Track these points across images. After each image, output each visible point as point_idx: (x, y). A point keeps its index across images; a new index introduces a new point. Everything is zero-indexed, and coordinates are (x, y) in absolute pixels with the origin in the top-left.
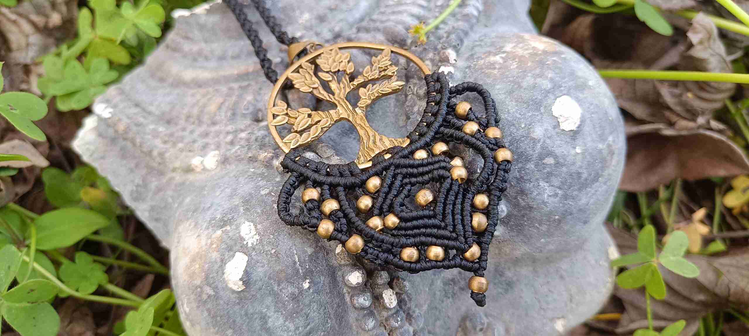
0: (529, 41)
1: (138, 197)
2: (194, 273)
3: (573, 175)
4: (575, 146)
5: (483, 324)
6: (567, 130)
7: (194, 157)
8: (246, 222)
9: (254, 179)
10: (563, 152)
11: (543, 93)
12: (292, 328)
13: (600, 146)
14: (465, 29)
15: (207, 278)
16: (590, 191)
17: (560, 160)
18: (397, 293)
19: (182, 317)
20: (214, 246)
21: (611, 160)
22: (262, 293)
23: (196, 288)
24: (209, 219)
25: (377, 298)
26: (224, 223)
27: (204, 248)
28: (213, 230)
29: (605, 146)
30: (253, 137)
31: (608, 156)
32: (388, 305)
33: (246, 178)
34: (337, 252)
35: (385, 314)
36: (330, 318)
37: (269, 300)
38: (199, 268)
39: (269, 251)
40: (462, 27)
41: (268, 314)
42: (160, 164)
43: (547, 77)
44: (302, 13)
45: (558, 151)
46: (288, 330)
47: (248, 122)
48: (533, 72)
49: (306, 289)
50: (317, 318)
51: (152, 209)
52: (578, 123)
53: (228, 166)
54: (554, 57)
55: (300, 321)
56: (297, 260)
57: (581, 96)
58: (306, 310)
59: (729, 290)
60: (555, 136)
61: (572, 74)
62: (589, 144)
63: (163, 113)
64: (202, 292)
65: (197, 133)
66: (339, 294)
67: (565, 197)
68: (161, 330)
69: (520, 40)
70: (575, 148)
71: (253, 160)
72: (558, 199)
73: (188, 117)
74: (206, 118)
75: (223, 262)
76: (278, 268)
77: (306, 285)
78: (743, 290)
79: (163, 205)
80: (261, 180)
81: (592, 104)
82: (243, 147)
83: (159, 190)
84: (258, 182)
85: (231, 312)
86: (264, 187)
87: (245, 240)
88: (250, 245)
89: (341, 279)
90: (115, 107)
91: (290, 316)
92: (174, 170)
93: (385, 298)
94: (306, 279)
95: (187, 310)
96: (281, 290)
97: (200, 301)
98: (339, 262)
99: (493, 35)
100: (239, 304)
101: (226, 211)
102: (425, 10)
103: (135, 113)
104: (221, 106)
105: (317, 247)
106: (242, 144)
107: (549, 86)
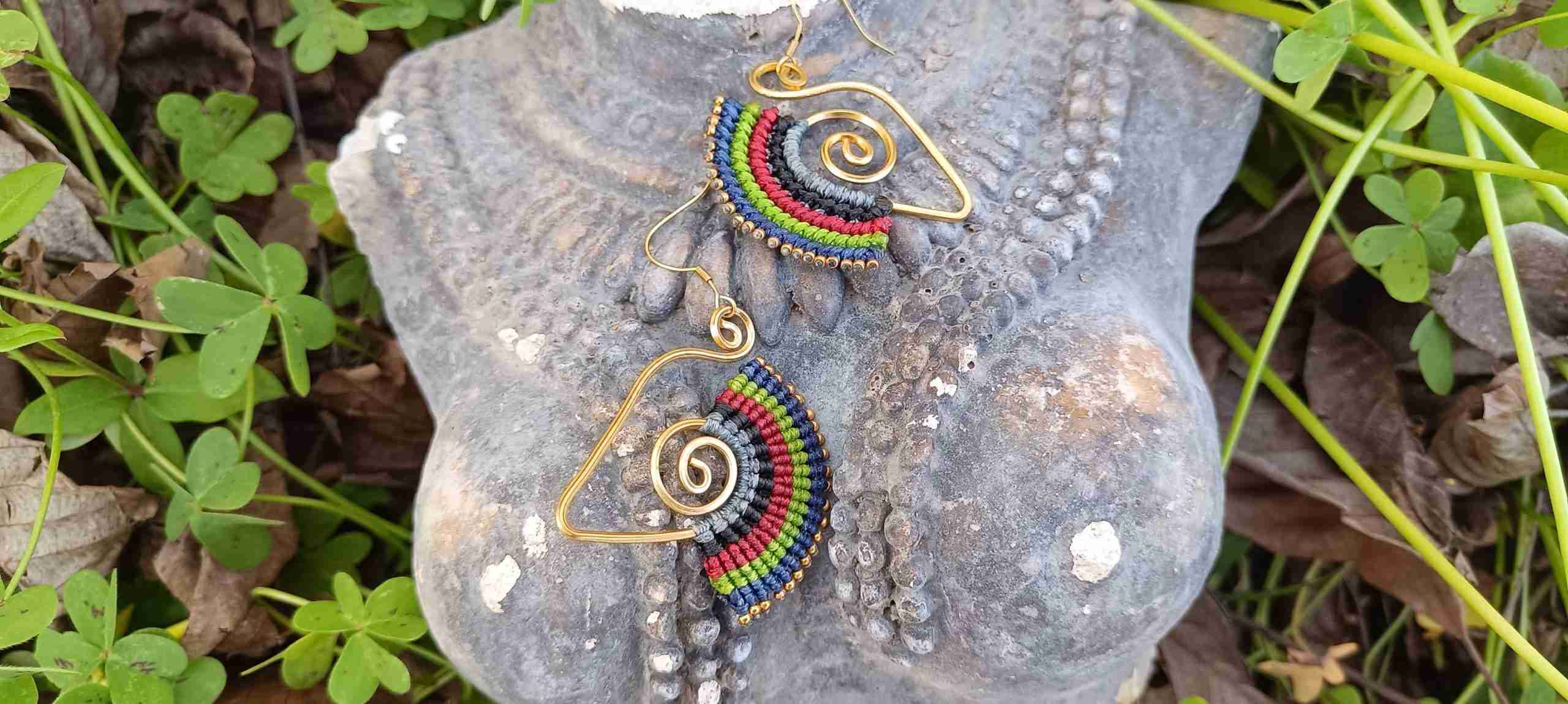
1: (408, 320)
2: (443, 543)
3: (1062, 640)
4: (1084, 603)
6: (1081, 579)
7: (507, 321)
8: (536, 515)
10: (1059, 606)
11: (1075, 503)
12: (553, 684)
13: (1132, 611)
14: (1027, 294)
15: (457, 563)
16: (1084, 663)
17: (1048, 616)
18: (723, 691)
20: (481, 525)
21: (1144, 628)
22: (526, 627)
23: (440, 566)
24: (487, 474)
26: (504, 496)
27: (466, 518)
28: (488, 496)
29: (1140, 611)
31: (1141, 623)
33: (564, 429)
34: (648, 621)
36: (612, 690)
37: (533, 639)
38: (452, 541)
39: (554, 577)
41: (526, 655)
43: (1097, 476)
45: (1051, 604)
46: (547, 684)
48: (1080, 456)
49: (587, 650)
50: (593, 686)
51: (423, 352)
52: (1105, 575)
55: (568, 682)
56: (588, 607)
57: (1138, 529)
58: (580, 673)
60: (1058, 580)
61: (1148, 479)
62: (1113, 605)
63: (486, 190)
64: (446, 576)
65: (526, 271)
67: (1036, 661)
70: (1082, 605)
72: (1023, 660)
73: (522, 229)
74: (547, 252)
75: (485, 560)
76: (559, 607)
77: (590, 645)
79: (440, 358)
80: (583, 448)
81: (1148, 546)
83: (441, 330)
84: (578, 451)
85: (477, 625)
87: (525, 543)
88: (529, 554)
89: (644, 653)
90: (411, 133)
91: (557, 672)
93: (701, 693)
94: (592, 637)
96: (552, 636)
98: (648, 632)
99: (1074, 317)
100: (490, 622)
101: (515, 476)
102: (988, 202)
103: (440, 166)
104: (576, 243)
105: (624, 598)
106: (581, 354)
107: (1092, 494)
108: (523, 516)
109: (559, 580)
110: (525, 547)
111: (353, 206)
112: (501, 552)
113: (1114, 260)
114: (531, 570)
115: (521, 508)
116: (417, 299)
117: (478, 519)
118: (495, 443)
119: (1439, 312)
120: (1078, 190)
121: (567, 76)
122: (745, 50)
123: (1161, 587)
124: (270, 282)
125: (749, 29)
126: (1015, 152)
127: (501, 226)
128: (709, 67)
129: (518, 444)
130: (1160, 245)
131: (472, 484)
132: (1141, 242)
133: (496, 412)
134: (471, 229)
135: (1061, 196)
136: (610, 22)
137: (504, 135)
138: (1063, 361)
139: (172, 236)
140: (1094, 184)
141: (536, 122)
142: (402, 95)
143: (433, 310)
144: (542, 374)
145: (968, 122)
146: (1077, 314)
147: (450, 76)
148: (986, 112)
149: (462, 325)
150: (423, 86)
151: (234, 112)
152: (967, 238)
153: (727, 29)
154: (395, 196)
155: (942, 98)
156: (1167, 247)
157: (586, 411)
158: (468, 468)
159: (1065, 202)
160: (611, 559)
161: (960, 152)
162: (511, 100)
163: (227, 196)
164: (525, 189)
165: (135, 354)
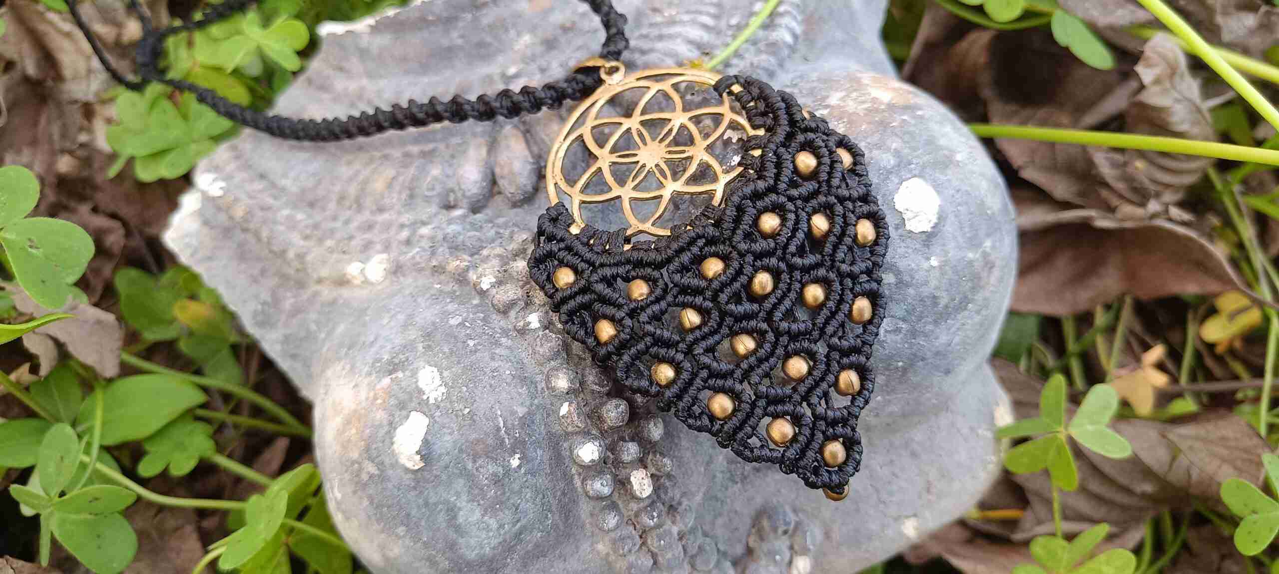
0: (868, 88)
1: (265, 322)
2: (349, 441)
3: (926, 300)
4: (929, 256)
5: (787, 524)
6: (917, 232)
7: (350, 261)
8: (426, 366)
9: (441, 298)
10: (909, 265)
11: (882, 173)
12: (493, 523)
13: (971, 255)
14: (771, 68)
15: (367, 449)
16: (954, 325)
17: (905, 278)
18: (652, 476)
19: (332, 506)
20: (379, 401)
21: (988, 277)
22: (450, 473)
23: (353, 463)
24: (371, 361)
25: (623, 484)
26: (393, 367)
27: (364, 404)
28: (376, 377)
29: (977, 256)
30: (440, 236)
31: (983, 270)
32: (638, 493)
33: (428, 299)
34: (561, 414)
35: (634, 506)
36: (550, 511)
37: (460, 484)
38: (357, 433)
39: (461, 410)
40: (763, 64)
41: (458, 504)
42: (298, 270)
43: (888, 149)
44: (519, 34)
45: (902, 264)
46: (488, 529)
47: (433, 209)
48: (869, 140)
49: (514, 469)
50: (531, 511)
51: (286, 339)
52: (934, 220)
53: (402, 279)
54: (904, 114)
55: (507, 516)
56: (502, 425)
57: (943, 178)
58: (516, 500)
59: (1190, 476)
60: (899, 241)
61: (930, 142)
62: (953, 254)
63: (303, 191)
64: (360, 470)
65: (354, 225)
66: (565, 476)
67: (913, 333)
68: (299, 525)
69: (855, 84)
70: (928, 259)
71: (438, 270)
72: (901, 336)
73: (342, 198)
74: (368, 202)
75: (392, 426)
76: (474, 436)
77: (515, 462)
78: (1211, 478)
79: (303, 334)
80: (451, 302)
81: (958, 191)
82: (424, 250)
83: (297, 311)
84: (446, 306)
85: (404, 500)
86: (453, 314)
87: (424, 394)
88: (432, 401)
89: (567, 453)
90: (228, 178)
91: (490, 509)
92: (320, 281)
93: (634, 483)
94: (515, 453)
95: (339, 496)
96: (477, 469)
97: (357, 483)
98: (564, 429)
99: (814, 76)
100: (415, 488)
101: (397, 349)
103: (260, 191)
104: (391, 183)
105: (531, 405)
107: (892, 162)
108: (414, 373)
109: (467, 410)
110: (425, 397)
112: (404, 413)
114: (438, 414)
115: (411, 367)
116: (269, 300)
117: (375, 399)
118: (370, 340)
123: (984, 230)
127: (324, 209)
129: (392, 328)
131: (361, 376)
133: (364, 324)
134: (298, 219)
143: (285, 299)
144: (394, 279)
146: (816, 73)
149: (313, 294)
157: (443, 278)
158: (352, 369)
160: (508, 372)
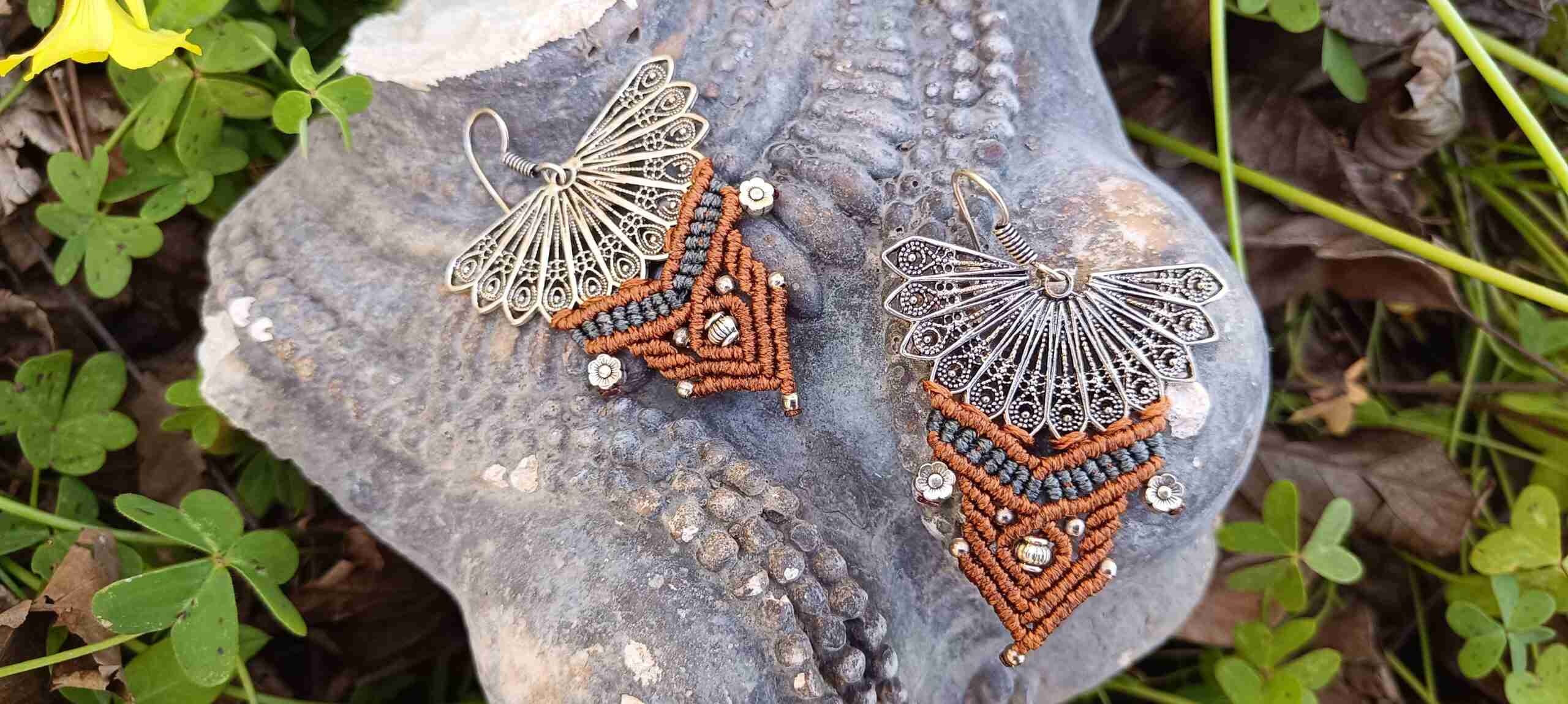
0: (1118, 222)
1: (369, 505)
4: (1192, 458)
6: (1182, 437)
7: (484, 459)
8: (633, 642)
9: (628, 547)
13: (1233, 442)
27: (558, 679)
28: (569, 647)
30: (609, 451)
31: (1240, 448)
33: (612, 541)
34: (795, 685)
39: (682, 692)
52: (1202, 423)
57: (1211, 366)
65: (475, 399)
70: (1191, 461)
71: (618, 504)
72: (1155, 538)
74: (488, 369)
78: (1412, 532)
80: (643, 550)
82: (591, 469)
86: (650, 570)
87: (634, 674)
88: (645, 683)
90: (272, 311)
102: (906, 114)
103: (322, 333)
104: (516, 346)
105: (761, 677)
106: (586, 458)
108: (618, 650)
109: (690, 693)
110: (636, 679)
111: (247, 417)
112: (614, 695)
113: (1045, 115)
114: (655, 697)
115: (612, 642)
117: (572, 675)
118: (545, 591)
119: (1333, 26)
120: (983, 64)
121: (409, 177)
122: (588, 69)
123: (1248, 407)
124: (208, 539)
125: (584, 47)
126: (903, 52)
127: (421, 365)
128: (557, 103)
129: (572, 579)
130: (1075, 81)
131: (545, 642)
132: (1058, 86)
133: (526, 557)
134: (392, 382)
135: (970, 76)
136: (427, 103)
137: (374, 269)
138: (1062, 237)
139: (58, 537)
140: (995, 50)
141: (400, 239)
142: (239, 275)
143: (393, 483)
144: (552, 495)
145: (842, 42)
146: (1048, 185)
147: (279, 233)
148: (855, 25)
149: (434, 484)
150: (255, 256)
151: (50, 375)
152: (906, 158)
153: (561, 56)
154: (289, 385)
155: (805, 30)
156: (1082, 80)
157: (625, 513)
158: (530, 627)
159: (977, 78)
160: (731, 646)
161: (852, 77)
162: (359, 230)
163: (92, 465)
164: (428, 315)
165: (97, 684)
